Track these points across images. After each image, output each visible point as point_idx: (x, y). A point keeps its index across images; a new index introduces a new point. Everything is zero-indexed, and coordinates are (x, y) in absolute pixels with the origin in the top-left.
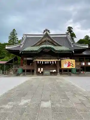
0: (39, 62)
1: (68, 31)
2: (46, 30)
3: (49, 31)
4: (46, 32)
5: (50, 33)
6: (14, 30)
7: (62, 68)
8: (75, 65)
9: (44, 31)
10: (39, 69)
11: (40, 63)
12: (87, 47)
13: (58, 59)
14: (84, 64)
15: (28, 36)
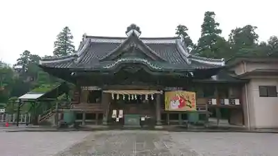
0: (115, 95)
1: (177, 33)
2: (133, 27)
3: (138, 29)
4: (131, 31)
5: (140, 32)
6: (67, 28)
7: (166, 109)
8: (195, 104)
9: (129, 29)
10: (115, 112)
11: (118, 98)
12: (223, 64)
13: (159, 90)
14: (214, 102)
15: (93, 40)
